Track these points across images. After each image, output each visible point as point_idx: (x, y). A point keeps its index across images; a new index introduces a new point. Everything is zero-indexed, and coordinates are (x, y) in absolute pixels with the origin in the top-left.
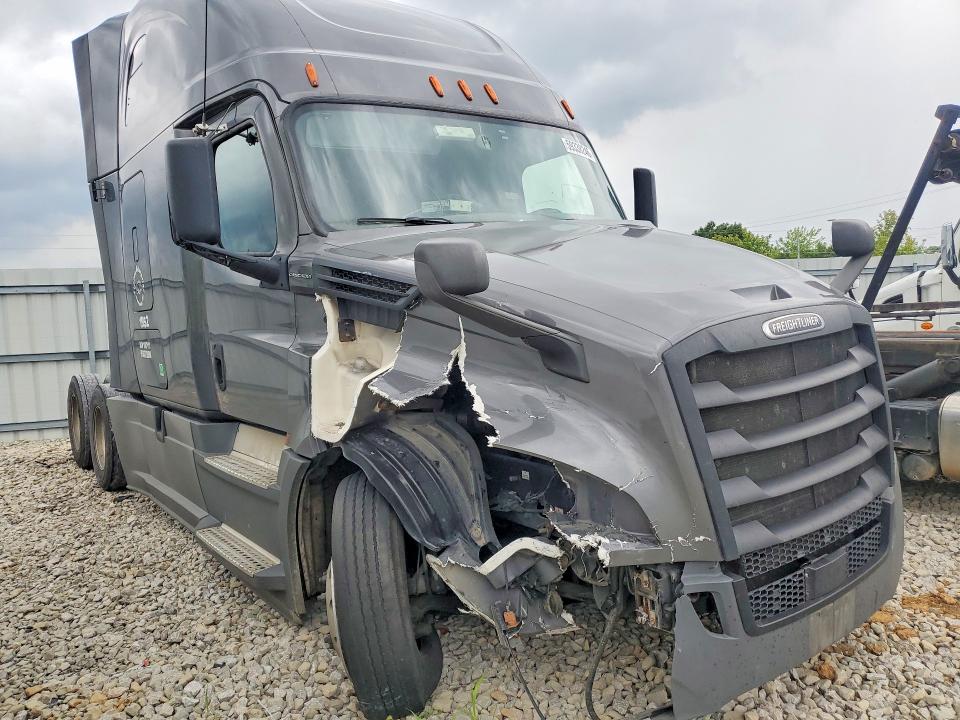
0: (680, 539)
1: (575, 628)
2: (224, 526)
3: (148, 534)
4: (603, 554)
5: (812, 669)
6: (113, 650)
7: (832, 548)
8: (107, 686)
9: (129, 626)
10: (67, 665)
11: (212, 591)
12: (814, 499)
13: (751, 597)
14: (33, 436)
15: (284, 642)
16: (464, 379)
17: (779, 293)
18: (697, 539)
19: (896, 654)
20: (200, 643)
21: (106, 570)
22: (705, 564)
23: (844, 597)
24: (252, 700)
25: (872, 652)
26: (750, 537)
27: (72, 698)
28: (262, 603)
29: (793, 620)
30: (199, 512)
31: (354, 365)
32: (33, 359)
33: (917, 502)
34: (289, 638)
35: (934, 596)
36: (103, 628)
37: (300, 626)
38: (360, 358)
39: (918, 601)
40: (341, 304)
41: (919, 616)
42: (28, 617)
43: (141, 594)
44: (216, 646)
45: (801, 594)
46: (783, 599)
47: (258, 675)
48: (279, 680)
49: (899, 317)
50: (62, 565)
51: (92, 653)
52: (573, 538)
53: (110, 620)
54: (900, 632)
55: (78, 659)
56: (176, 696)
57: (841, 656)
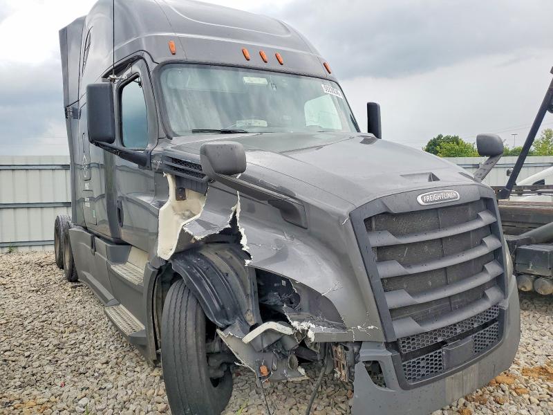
0: (359, 327)
1: (306, 378)
2: (121, 306)
3: (84, 307)
4: (311, 334)
5: (458, 411)
6: (47, 376)
7: (463, 336)
8: (38, 397)
9: (59, 362)
10: (20, 383)
11: (111, 343)
12: (450, 305)
13: (405, 365)
14: (39, 249)
15: (143, 376)
16: (238, 225)
17: (433, 178)
18: (369, 327)
19: (513, 404)
20: (96, 374)
21: (56, 328)
22: (375, 343)
23: (470, 367)
24: (116, 411)
25: (498, 403)
26: (405, 328)
27: (16, 403)
28: (137, 351)
29: (433, 381)
30: (110, 297)
31: (184, 214)
32: (41, 206)
33: (544, 308)
34: (147, 374)
35: (542, 368)
36: (45, 362)
37: (155, 367)
38: (187, 210)
39: (532, 371)
40: (178, 179)
41: (531, 381)
42: (6, 354)
43: (72, 343)
44: (105, 377)
45: (440, 364)
46: (428, 367)
47: (122, 395)
48: (134, 399)
49: (540, 194)
50: (33, 324)
51: (35, 377)
52: (295, 324)
53: (49, 358)
54: (517, 390)
55: (26, 380)
56: (72, 407)
57: (477, 404)
